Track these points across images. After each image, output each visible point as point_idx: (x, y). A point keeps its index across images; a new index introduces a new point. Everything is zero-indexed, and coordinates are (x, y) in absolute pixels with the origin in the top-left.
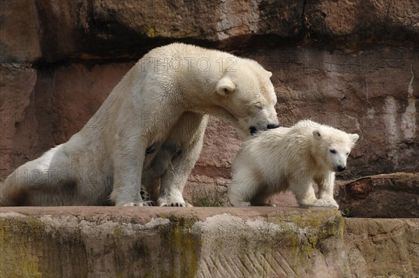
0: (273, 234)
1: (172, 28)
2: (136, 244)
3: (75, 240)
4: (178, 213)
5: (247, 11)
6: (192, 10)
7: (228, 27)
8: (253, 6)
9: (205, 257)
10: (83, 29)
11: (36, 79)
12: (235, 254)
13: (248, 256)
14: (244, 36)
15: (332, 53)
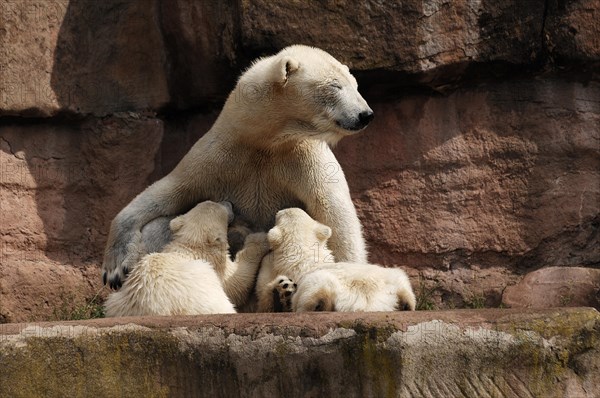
0: (505, 348)
1: (354, 55)
2: (309, 367)
3: (222, 362)
4: (367, 321)
5: (461, 28)
6: (382, 28)
7: (435, 52)
8: (470, 21)
9: (407, 382)
10: (227, 60)
11: (162, 134)
12: (450, 377)
13: (469, 380)
14: (458, 64)
15: (585, 85)
